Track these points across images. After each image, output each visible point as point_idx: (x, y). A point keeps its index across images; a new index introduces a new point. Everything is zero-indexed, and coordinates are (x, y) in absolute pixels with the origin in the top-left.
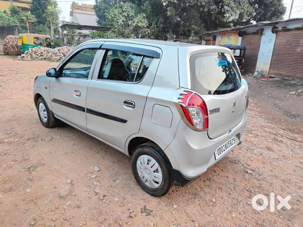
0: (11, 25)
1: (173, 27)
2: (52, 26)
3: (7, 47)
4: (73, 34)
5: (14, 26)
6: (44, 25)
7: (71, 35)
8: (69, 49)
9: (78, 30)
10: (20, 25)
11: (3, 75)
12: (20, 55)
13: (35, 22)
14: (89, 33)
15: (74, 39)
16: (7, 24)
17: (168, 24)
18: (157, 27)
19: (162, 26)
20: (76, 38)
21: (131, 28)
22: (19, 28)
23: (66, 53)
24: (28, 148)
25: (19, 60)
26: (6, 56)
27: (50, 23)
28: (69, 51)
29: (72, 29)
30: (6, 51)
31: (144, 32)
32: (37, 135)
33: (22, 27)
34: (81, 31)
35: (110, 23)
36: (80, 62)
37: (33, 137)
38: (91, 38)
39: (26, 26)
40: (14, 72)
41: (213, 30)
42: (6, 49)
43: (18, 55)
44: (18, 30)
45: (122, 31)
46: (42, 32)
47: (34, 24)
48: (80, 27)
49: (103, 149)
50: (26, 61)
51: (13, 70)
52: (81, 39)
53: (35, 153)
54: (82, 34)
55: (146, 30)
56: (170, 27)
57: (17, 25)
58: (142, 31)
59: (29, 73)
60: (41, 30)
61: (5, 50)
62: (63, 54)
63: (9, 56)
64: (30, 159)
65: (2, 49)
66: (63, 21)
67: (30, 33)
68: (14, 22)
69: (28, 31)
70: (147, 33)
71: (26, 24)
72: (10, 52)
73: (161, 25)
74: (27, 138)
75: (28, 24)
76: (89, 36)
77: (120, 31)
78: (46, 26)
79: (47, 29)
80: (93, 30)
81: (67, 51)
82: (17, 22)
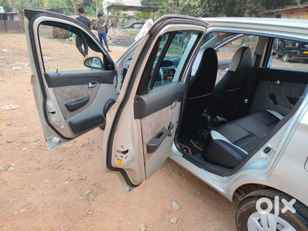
0: (60, 7)
1: (227, 6)
2: (98, 7)
3: (56, 30)
4: (117, 16)
5: (62, 9)
6: (89, 6)
7: (116, 17)
8: (115, 32)
9: (123, 11)
10: (67, 7)
11: (54, 59)
12: (68, 38)
13: (82, 4)
14: (134, 14)
15: (118, 21)
16: (56, 7)
17: (222, 2)
18: (209, 6)
19: (215, 5)
20: (121, 20)
21: (182, 8)
22: (67, 10)
23: (112, 37)
24: (83, 159)
25: (67, 43)
26: (55, 39)
27: (95, 5)
28: (116, 33)
29: (117, 11)
30: (56, 34)
31: (196, 12)
32: (92, 140)
33: (70, 9)
34: (126, 12)
35: (158, 3)
36: (127, 45)
37: (88, 142)
38: (136, 19)
39: (73, 8)
40: (63, 56)
41: (275, 9)
42: (56, 32)
43: (66, 38)
44: (66, 12)
45: (171, 11)
46: (88, 14)
47: (80, 6)
48: (126, 8)
49: (176, 170)
50: (74, 44)
51: (62, 54)
52: (126, 21)
53: (92, 169)
54: (126, 16)
55: (198, 9)
56: (224, 6)
57: (65, 7)
58: (194, 11)
59: (77, 58)
60: (87, 12)
61: (54, 32)
62: (109, 37)
63: (58, 39)
64: (88, 179)
65: (52, 32)
66: (108, 2)
67: (77, 15)
68: (63, 5)
69: (75, 14)
70: (199, 13)
71: (73, 6)
72: (59, 35)
73: (213, 4)
74: (81, 145)
75: (75, 7)
76: (133, 17)
77: (169, 11)
78: (92, 8)
79: (93, 11)
80: (138, 11)
81: (113, 34)
82: (65, 5)
